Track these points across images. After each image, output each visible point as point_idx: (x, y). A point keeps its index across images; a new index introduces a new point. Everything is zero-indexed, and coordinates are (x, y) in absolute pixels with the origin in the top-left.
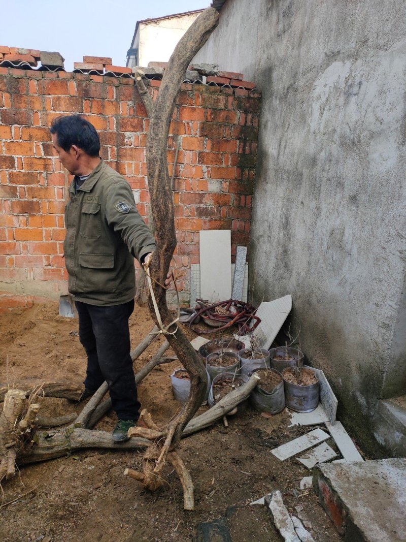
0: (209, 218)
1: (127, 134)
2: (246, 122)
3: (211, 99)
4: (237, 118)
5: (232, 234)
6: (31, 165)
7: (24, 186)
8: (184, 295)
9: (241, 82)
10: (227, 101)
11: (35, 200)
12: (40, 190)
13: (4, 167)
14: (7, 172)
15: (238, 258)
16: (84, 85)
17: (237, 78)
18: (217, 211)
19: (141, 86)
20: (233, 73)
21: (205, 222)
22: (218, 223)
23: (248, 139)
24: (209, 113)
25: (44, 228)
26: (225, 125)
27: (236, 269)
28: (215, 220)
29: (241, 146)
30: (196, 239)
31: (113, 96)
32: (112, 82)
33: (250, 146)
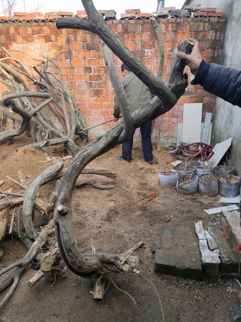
0: (190, 96)
1: (146, 50)
2: (216, 37)
3: (194, 26)
4: (210, 35)
5: (203, 106)
6: (99, 71)
7: (95, 82)
8: (174, 140)
9: (215, 13)
10: (204, 26)
11: (100, 88)
12: (102, 83)
13: (87, 72)
14: (88, 75)
15: (206, 119)
16: (125, 26)
17: (212, 11)
18: (195, 92)
19: (155, 23)
20: (210, 8)
21: (187, 99)
22: (195, 99)
23: (216, 48)
24: (193, 34)
25: (104, 103)
26: (203, 40)
27: (205, 126)
28: (194, 97)
29: (212, 52)
30: (181, 109)
31: (140, 30)
32: (140, 22)
33: (218, 52)
